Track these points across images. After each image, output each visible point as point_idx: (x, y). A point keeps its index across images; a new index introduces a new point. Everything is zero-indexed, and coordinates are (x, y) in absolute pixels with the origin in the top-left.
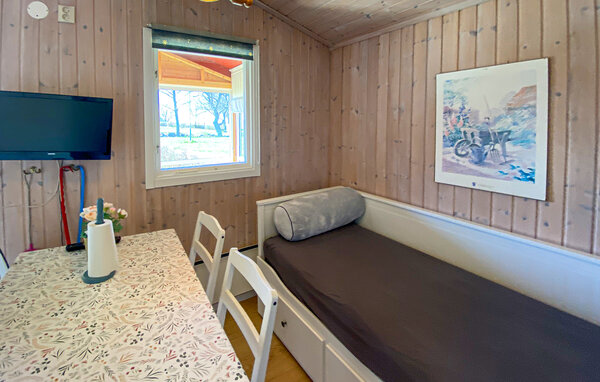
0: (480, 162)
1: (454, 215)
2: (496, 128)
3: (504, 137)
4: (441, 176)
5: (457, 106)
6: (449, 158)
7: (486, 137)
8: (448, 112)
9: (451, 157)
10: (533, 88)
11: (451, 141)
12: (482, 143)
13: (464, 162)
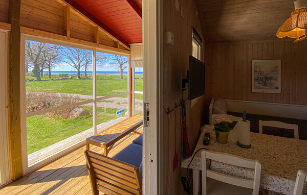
0: (265, 85)
1: (257, 101)
2: (269, 76)
3: (271, 78)
4: (254, 90)
5: (258, 70)
6: (256, 85)
7: (266, 79)
8: (255, 71)
9: (257, 84)
10: (278, 66)
11: (256, 80)
12: (265, 80)
13: (261, 86)
